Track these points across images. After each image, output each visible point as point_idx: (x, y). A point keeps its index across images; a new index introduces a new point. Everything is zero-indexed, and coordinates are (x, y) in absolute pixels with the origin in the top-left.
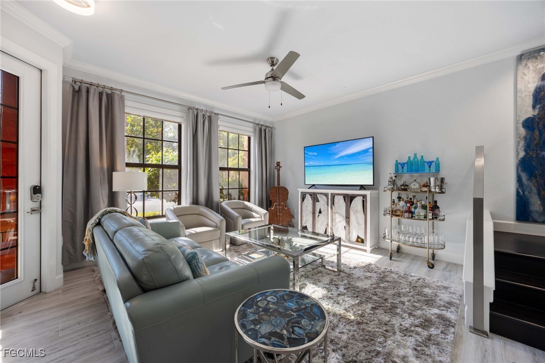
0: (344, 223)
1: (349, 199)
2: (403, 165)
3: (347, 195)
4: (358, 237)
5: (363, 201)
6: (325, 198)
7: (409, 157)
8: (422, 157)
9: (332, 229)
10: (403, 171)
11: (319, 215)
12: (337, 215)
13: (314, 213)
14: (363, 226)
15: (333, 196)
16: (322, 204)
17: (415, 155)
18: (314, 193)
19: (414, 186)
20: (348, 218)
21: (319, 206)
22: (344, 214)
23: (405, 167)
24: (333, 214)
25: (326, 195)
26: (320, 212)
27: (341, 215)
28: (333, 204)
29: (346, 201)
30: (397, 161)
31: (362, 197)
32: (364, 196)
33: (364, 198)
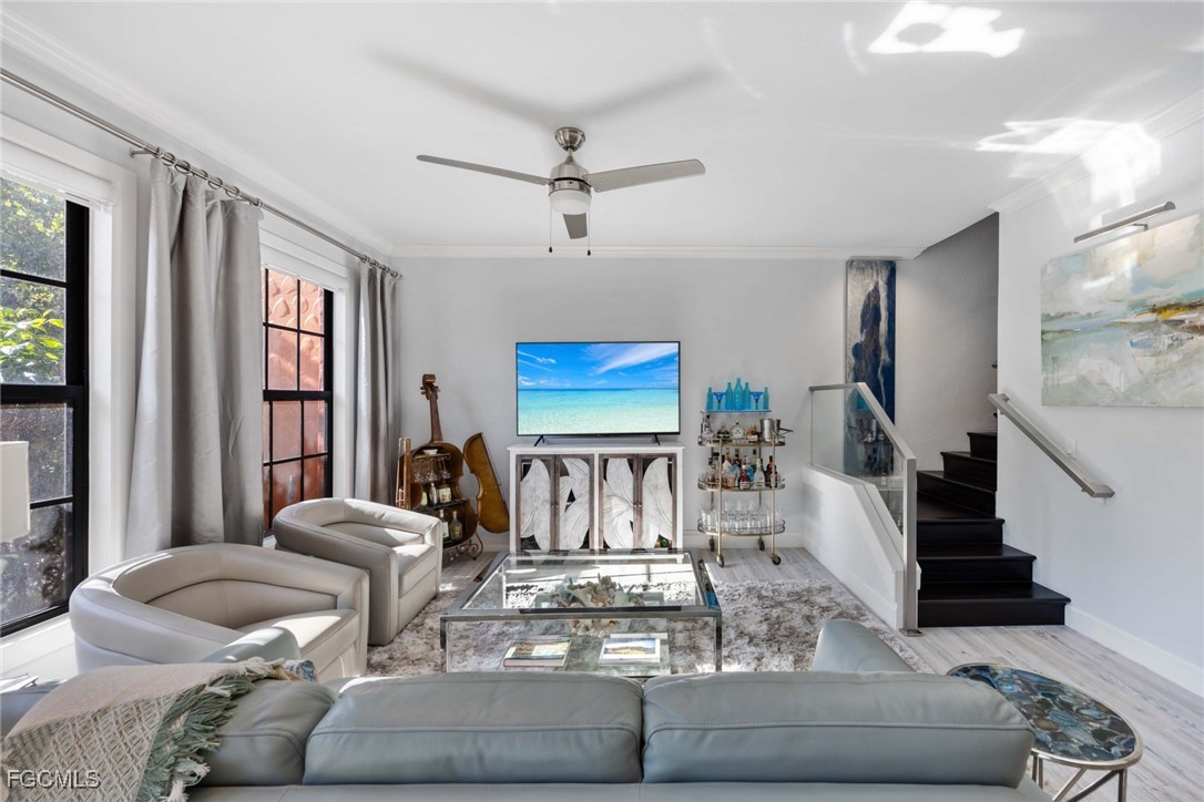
0: (630, 515)
1: (640, 465)
2: (720, 396)
3: (637, 456)
4: (661, 538)
5: (670, 466)
6: (585, 467)
7: (729, 384)
8: (747, 384)
9: (601, 531)
10: (719, 408)
11: (567, 506)
12: (615, 501)
13: (555, 503)
14: (670, 516)
15: (605, 461)
16: (576, 479)
17: (739, 380)
18: (556, 457)
19: (738, 434)
20: (638, 503)
21: (566, 485)
22: (630, 496)
23: (723, 401)
24: (605, 499)
25: (588, 459)
26: (572, 498)
27: (622, 499)
28: (605, 478)
29: (635, 468)
30: (710, 389)
31: (666, 459)
32: (672, 457)
33: (670, 460)
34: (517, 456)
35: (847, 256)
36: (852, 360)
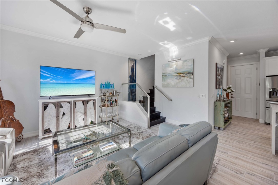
0: (83, 117)
1: (85, 103)
2: (103, 85)
3: (85, 100)
4: (91, 121)
5: (94, 103)
6: (69, 105)
7: (106, 82)
8: (110, 83)
9: (74, 122)
10: (103, 88)
11: (62, 117)
12: (79, 113)
13: (58, 116)
14: (94, 115)
15: (75, 103)
16: (66, 108)
17: (108, 82)
18: (58, 102)
19: (108, 94)
20: (85, 113)
21: (61, 111)
22: (83, 111)
23: (104, 86)
24: (75, 113)
25: (69, 102)
26: (64, 114)
27: (81, 112)
28: (75, 107)
29: (84, 104)
30: (101, 83)
31: (93, 101)
32: (94, 100)
33: (94, 101)
34: (42, 103)
35: (128, 57)
36: (129, 79)
